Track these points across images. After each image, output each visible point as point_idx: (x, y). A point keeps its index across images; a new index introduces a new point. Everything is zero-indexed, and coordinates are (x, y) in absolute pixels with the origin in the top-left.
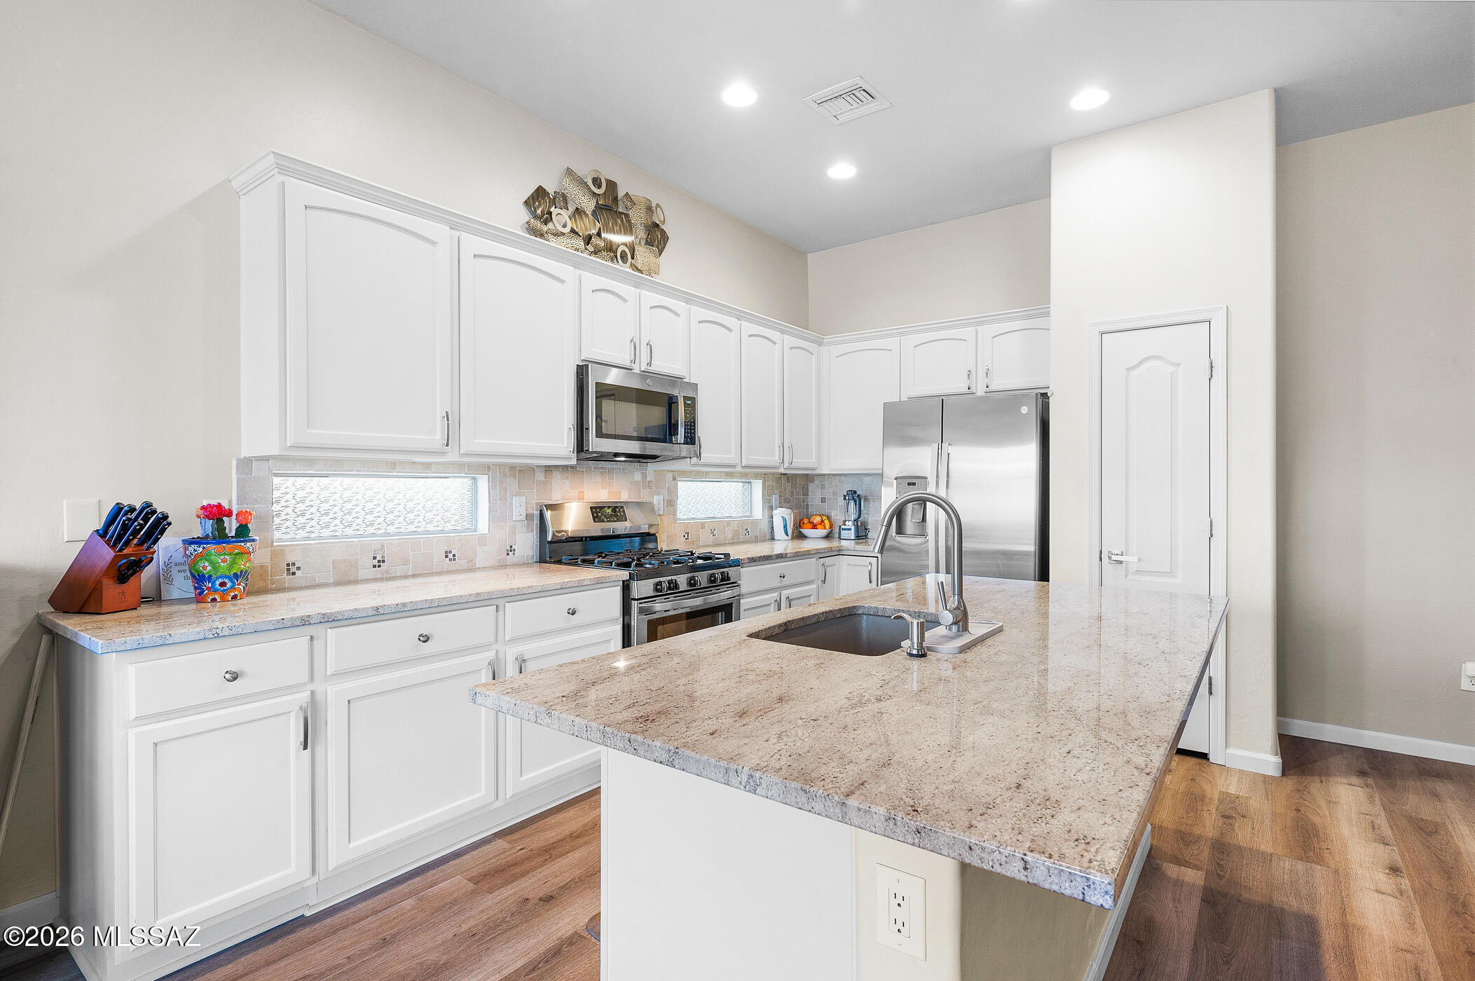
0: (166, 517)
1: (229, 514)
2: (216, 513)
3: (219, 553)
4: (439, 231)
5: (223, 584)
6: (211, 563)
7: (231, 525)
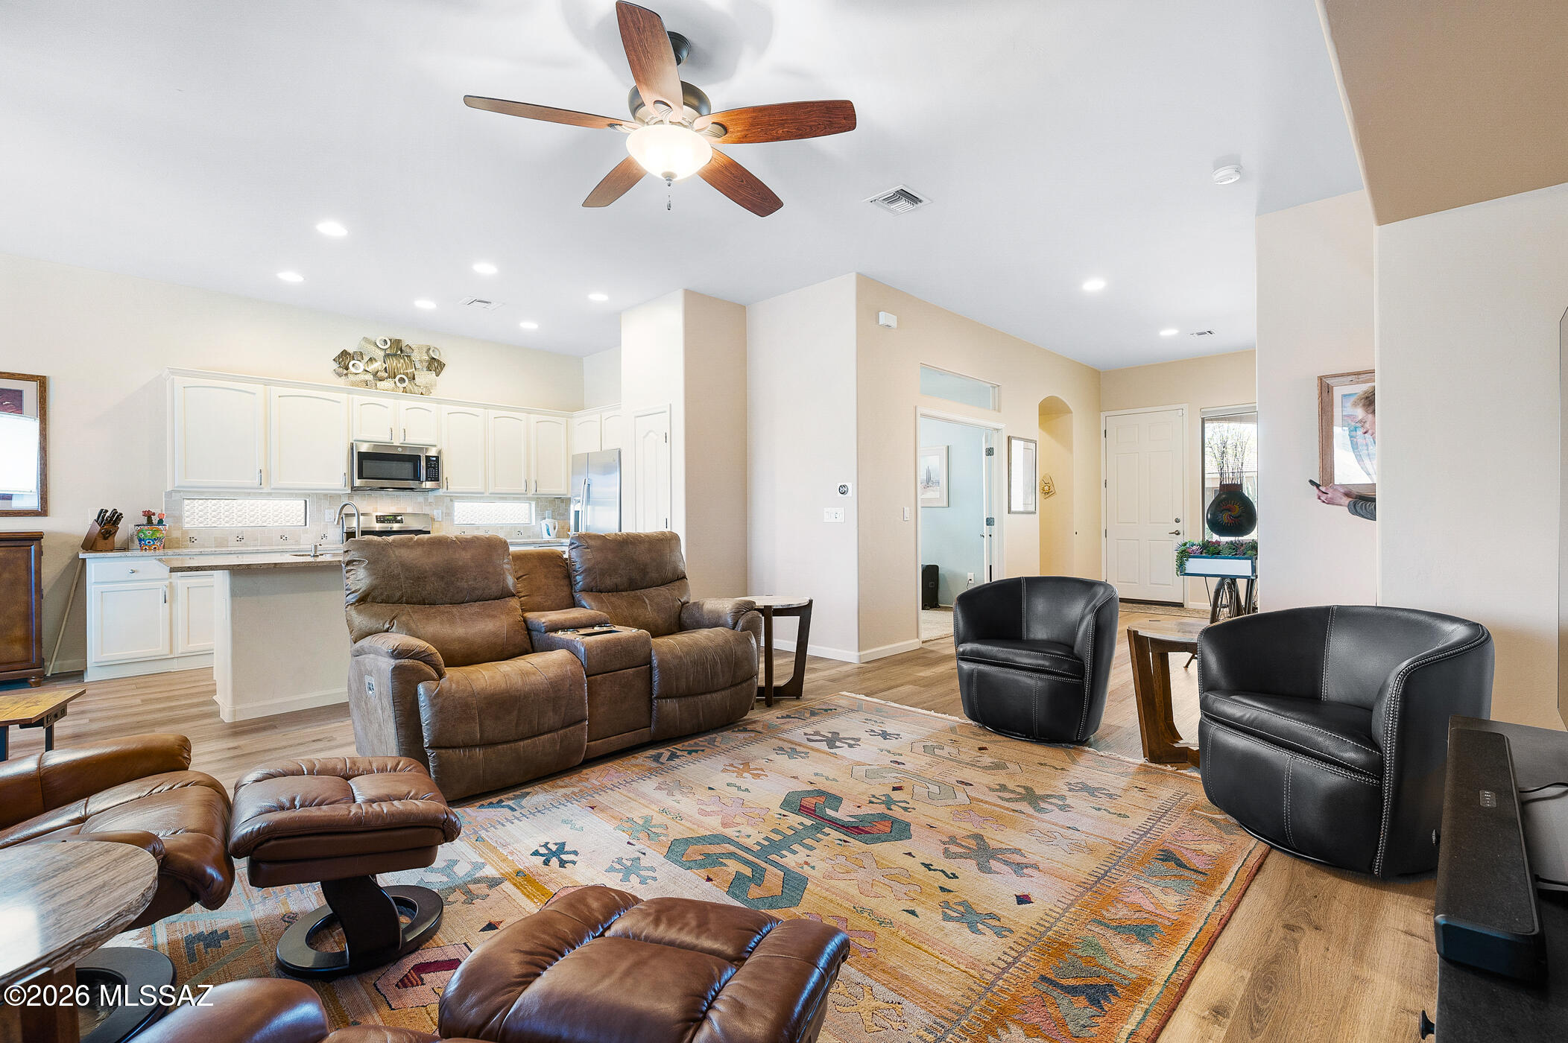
0: (121, 514)
1: (154, 514)
2: (149, 515)
3: (146, 530)
4: (259, 388)
5: (149, 542)
6: (144, 534)
7: (155, 519)
